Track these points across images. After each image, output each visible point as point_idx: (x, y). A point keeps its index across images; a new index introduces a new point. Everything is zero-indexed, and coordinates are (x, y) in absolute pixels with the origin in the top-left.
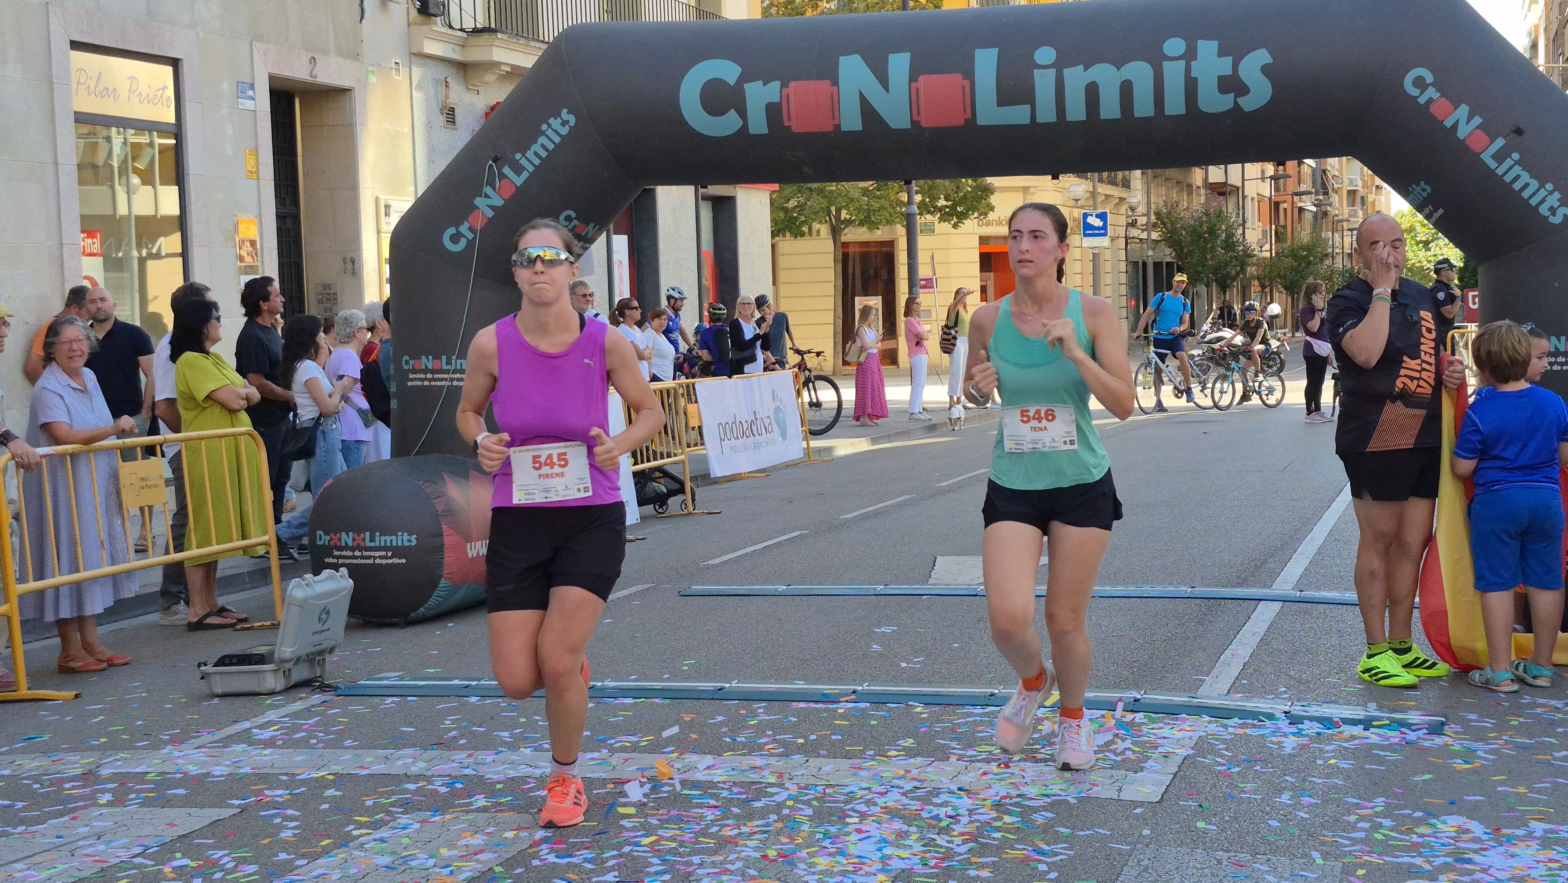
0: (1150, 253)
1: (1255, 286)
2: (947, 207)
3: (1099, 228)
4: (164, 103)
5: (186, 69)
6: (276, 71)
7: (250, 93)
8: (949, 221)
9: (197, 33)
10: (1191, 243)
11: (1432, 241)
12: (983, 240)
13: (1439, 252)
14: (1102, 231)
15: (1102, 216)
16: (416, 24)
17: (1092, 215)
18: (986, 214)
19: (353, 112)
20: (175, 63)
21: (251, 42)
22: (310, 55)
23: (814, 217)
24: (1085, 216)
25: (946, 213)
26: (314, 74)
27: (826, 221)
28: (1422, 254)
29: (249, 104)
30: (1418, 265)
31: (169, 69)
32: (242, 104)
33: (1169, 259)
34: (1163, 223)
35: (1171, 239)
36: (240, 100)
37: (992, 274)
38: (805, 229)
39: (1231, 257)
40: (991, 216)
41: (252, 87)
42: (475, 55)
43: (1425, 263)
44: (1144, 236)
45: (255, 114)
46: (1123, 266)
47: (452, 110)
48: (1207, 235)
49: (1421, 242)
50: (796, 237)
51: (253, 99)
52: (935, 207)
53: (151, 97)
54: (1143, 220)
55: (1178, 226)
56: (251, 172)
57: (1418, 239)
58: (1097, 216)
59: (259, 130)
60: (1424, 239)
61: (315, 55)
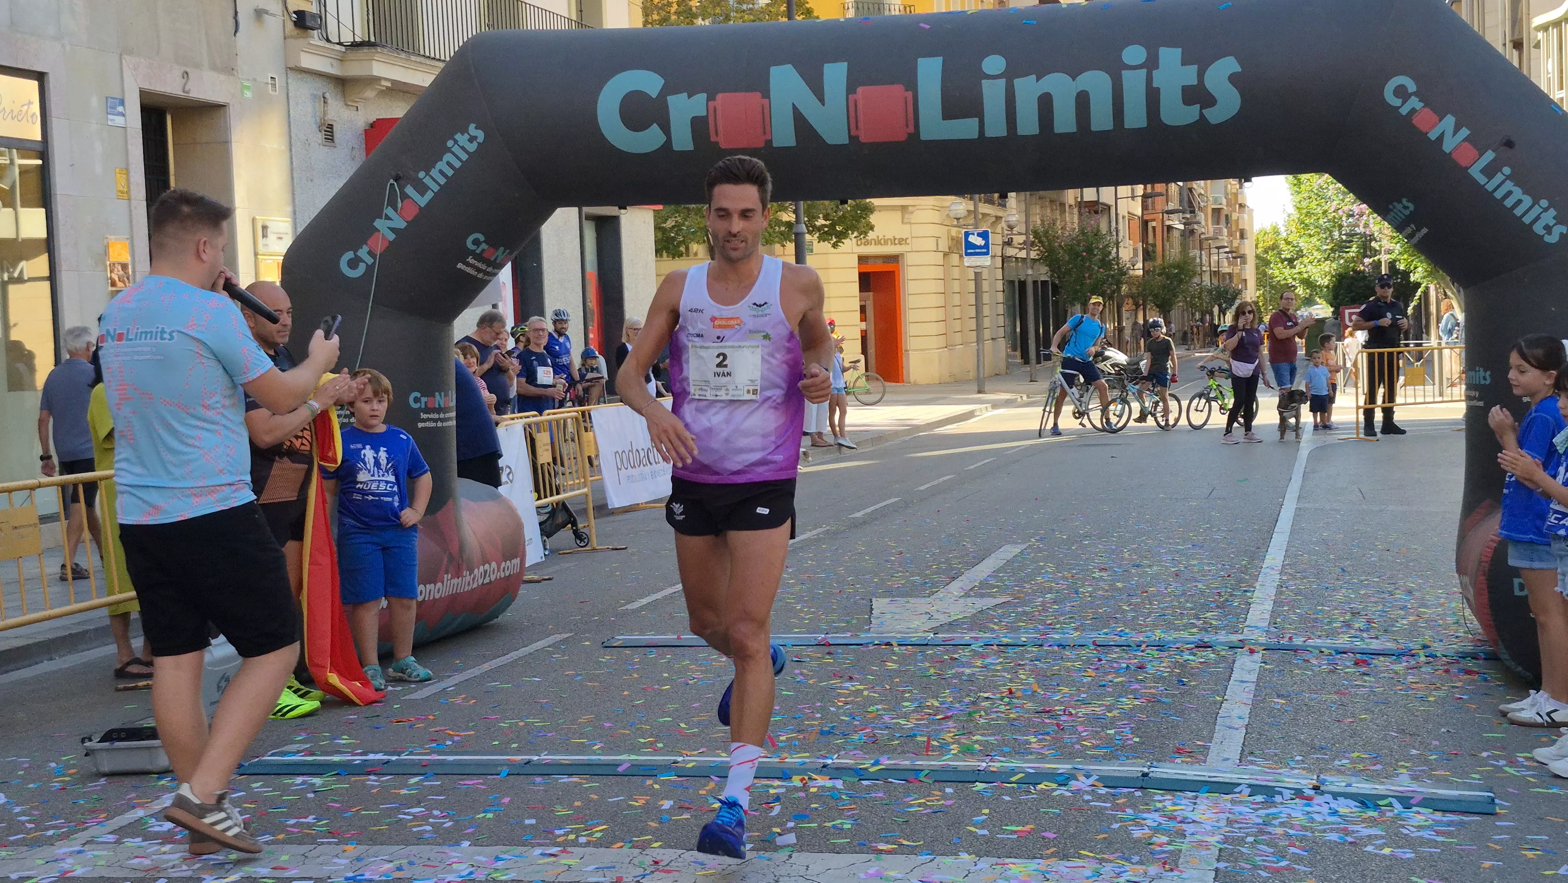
0: (1030, 272)
1: (1128, 305)
2: (825, 226)
3: (980, 247)
4: (30, 119)
5: (52, 83)
6: (146, 86)
7: (120, 109)
8: (828, 240)
9: (63, 46)
10: (1069, 263)
11: (1297, 259)
12: (862, 259)
13: (1304, 270)
14: (984, 250)
15: (984, 235)
16: (291, 37)
17: (973, 234)
18: (866, 233)
19: (227, 130)
20: (40, 77)
21: (121, 55)
22: (183, 69)
23: (691, 237)
24: (967, 235)
25: (825, 232)
26: (187, 89)
27: (704, 241)
28: (1287, 271)
29: (119, 121)
30: (1282, 282)
31: (34, 84)
32: (112, 120)
33: (1043, 278)
34: (1040, 242)
35: (1049, 258)
36: (110, 117)
37: (871, 294)
38: (682, 249)
39: (1108, 276)
40: (871, 235)
41: (122, 102)
42: (354, 69)
43: (1290, 281)
44: (1023, 254)
45: (126, 131)
46: (1000, 285)
47: (331, 126)
48: (1084, 254)
49: (1286, 259)
50: (674, 258)
51: (124, 115)
52: (814, 226)
53: (15, 113)
54: (1019, 239)
55: (1056, 244)
56: (122, 192)
57: (1283, 256)
58: (979, 235)
59: (130, 147)
60: (1289, 256)
61: (188, 70)
